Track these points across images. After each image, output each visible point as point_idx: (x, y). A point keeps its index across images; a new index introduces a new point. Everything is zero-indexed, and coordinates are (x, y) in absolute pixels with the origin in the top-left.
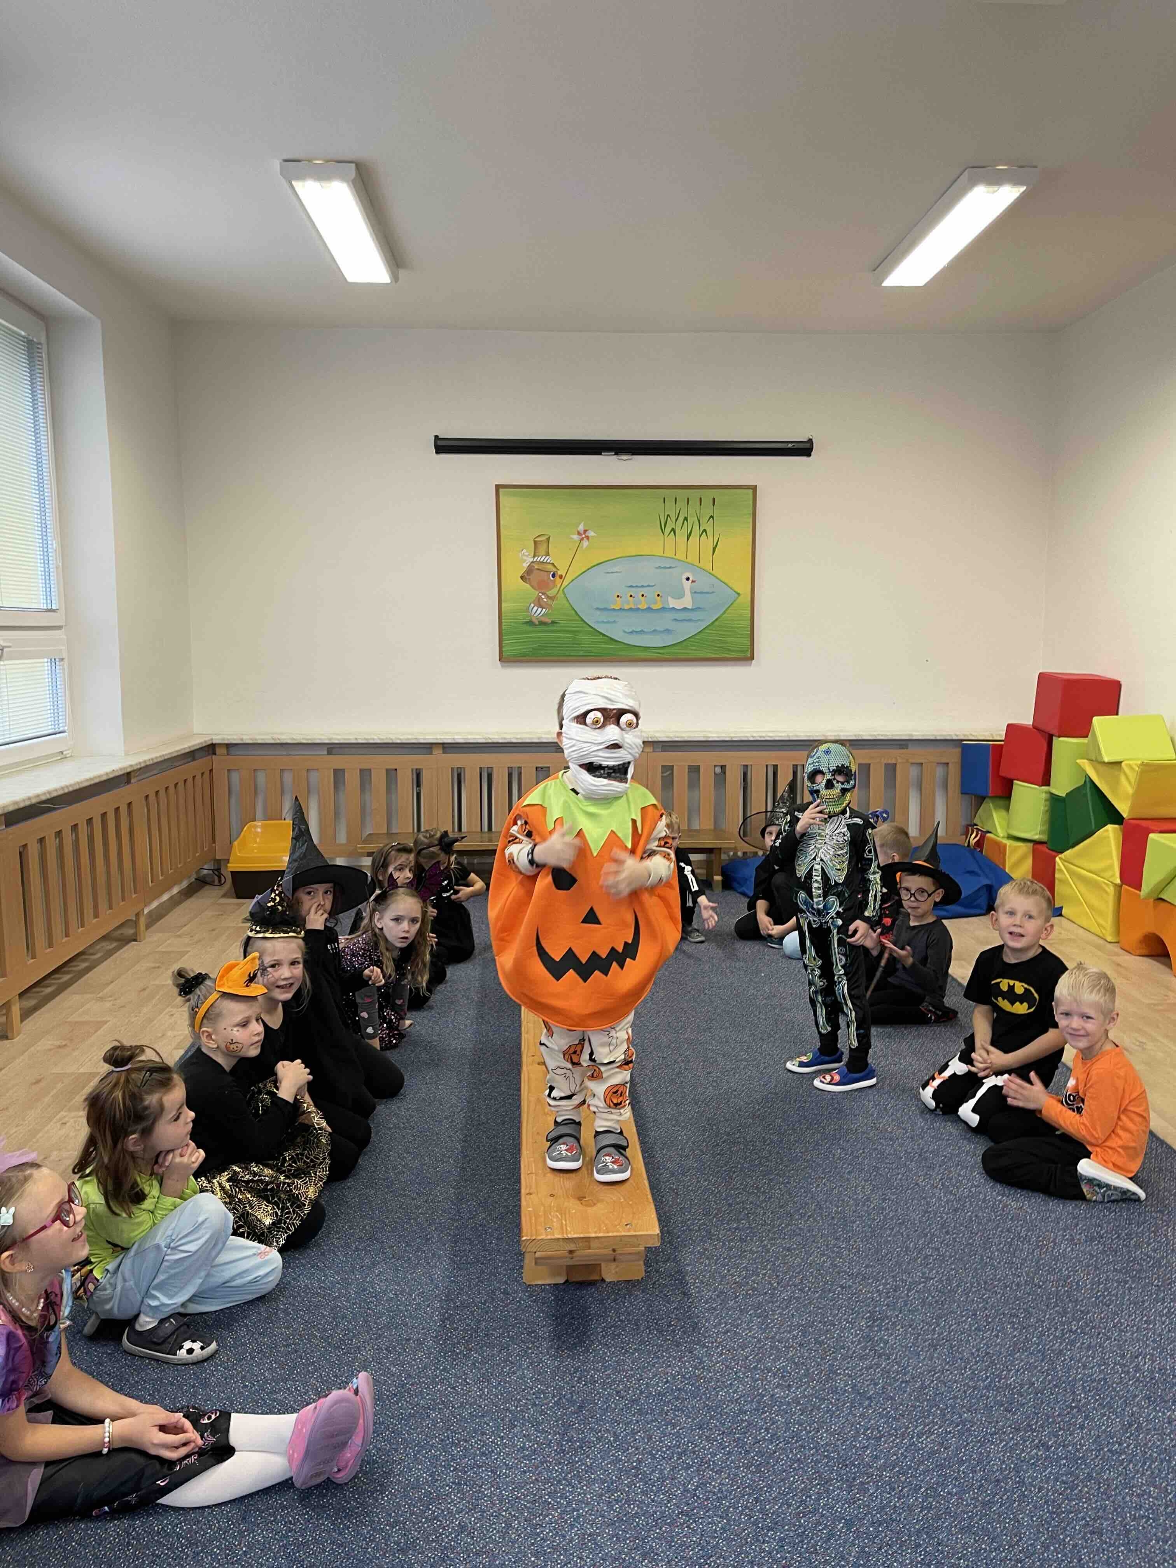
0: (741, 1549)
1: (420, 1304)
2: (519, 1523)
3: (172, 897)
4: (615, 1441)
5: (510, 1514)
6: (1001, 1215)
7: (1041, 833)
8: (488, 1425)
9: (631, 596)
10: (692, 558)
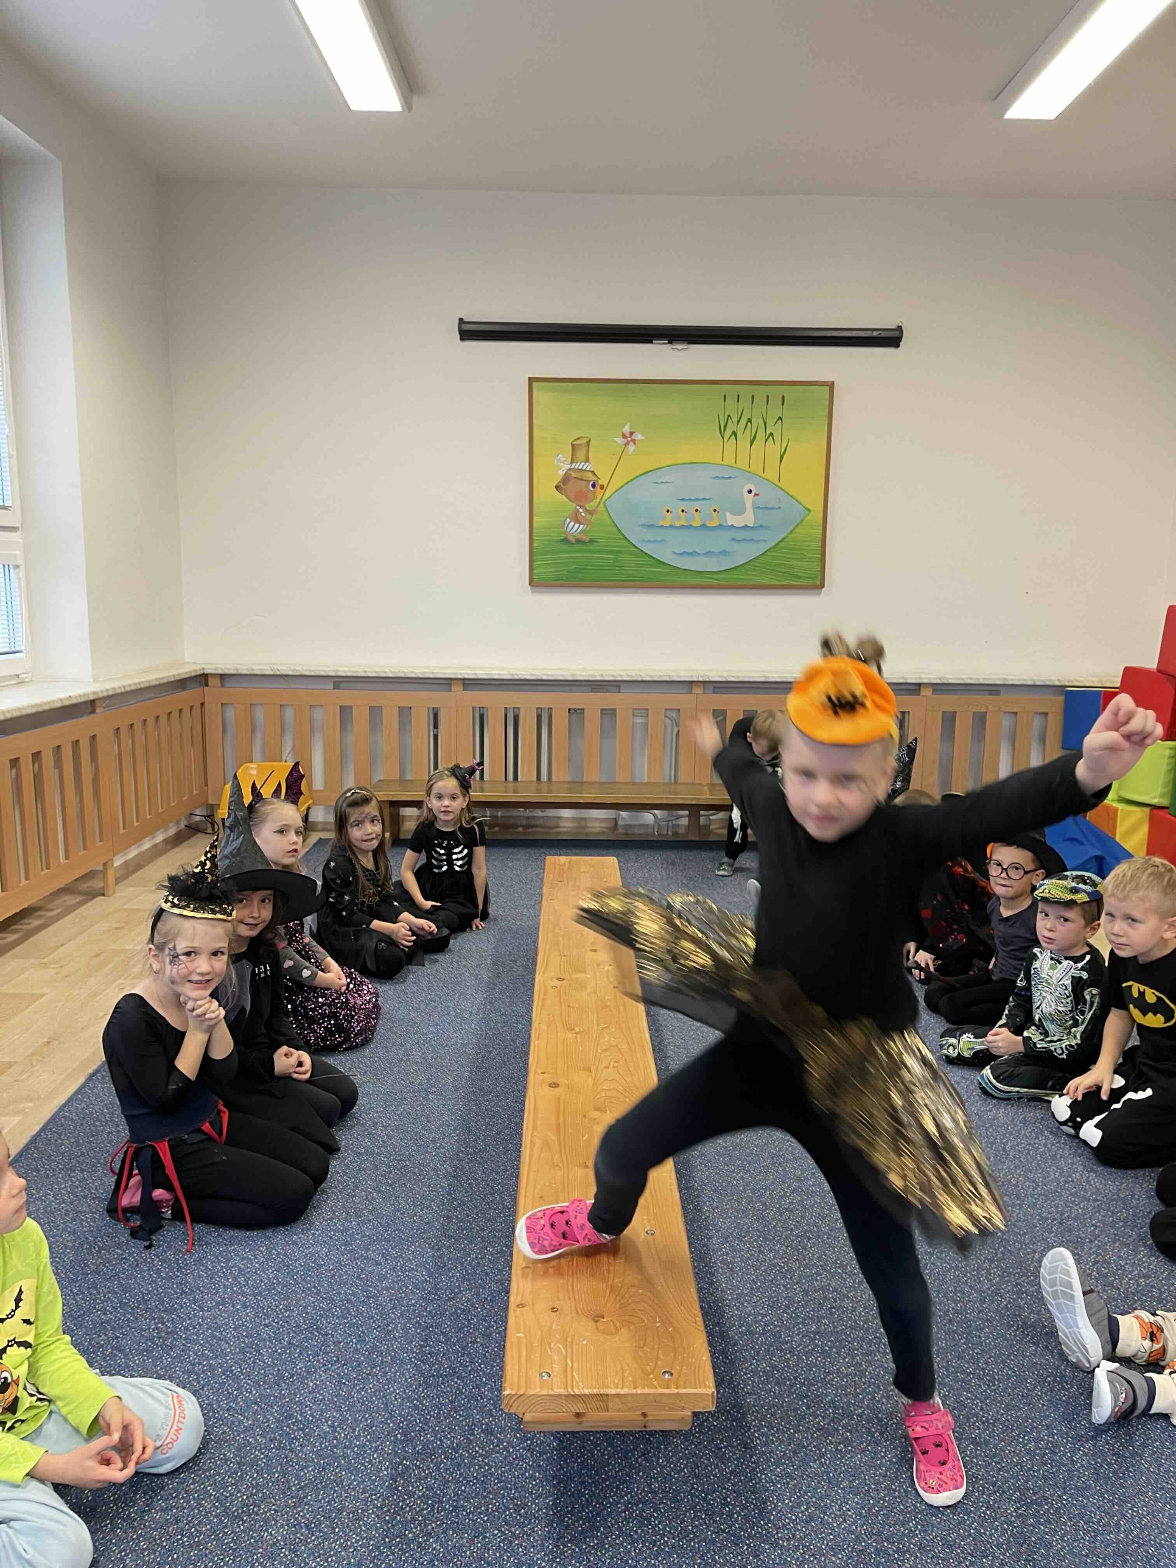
1: (364, 1445)
3: (155, 846)
7: (1162, 796)
9: (683, 511)
10: (756, 467)
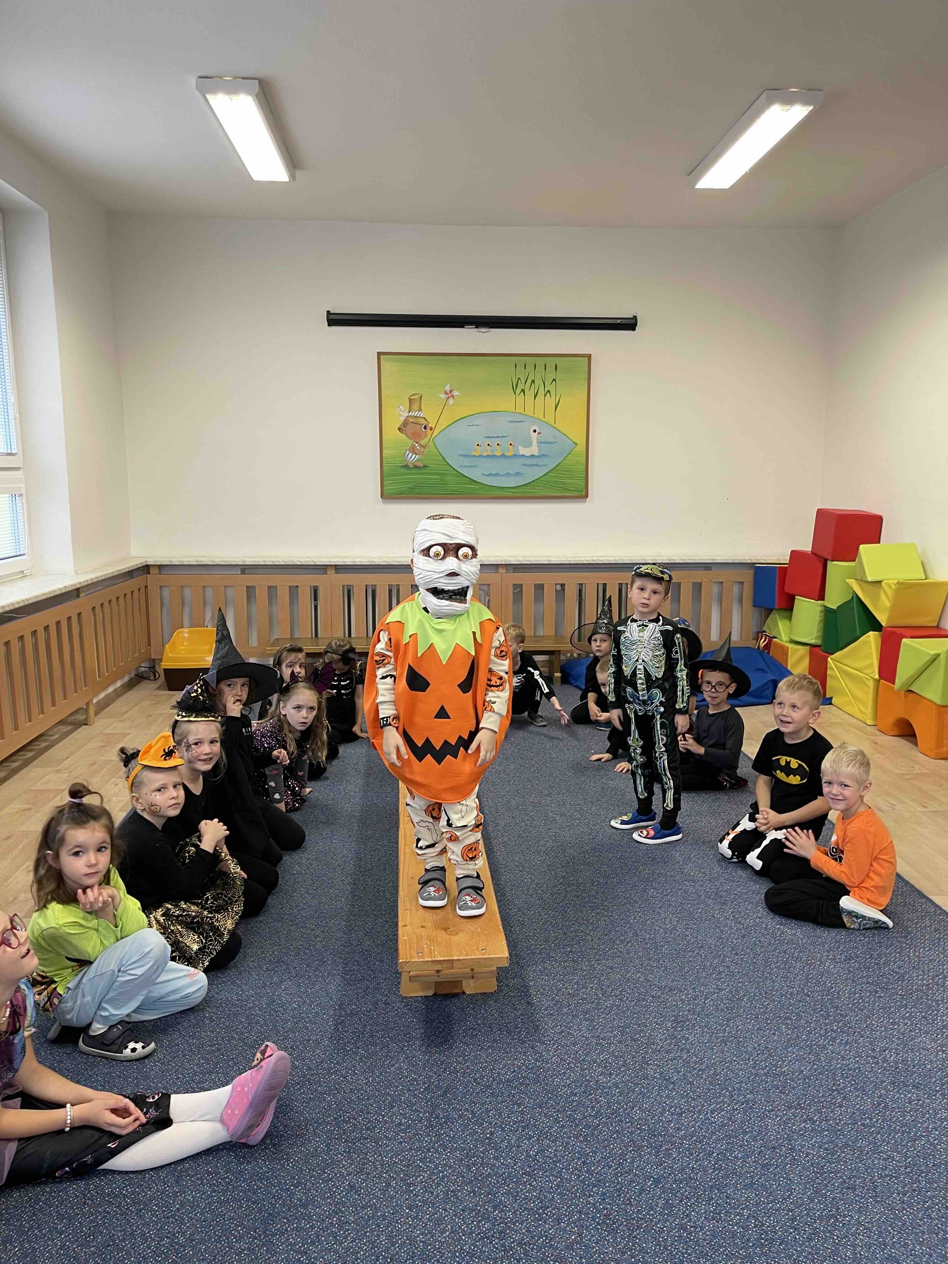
0: (572, 1202)
1: (317, 1012)
2: (396, 1183)
4: (472, 1118)
5: (389, 1175)
6: (779, 940)
7: (816, 638)
8: (372, 1106)
9: (489, 445)
10: (539, 414)
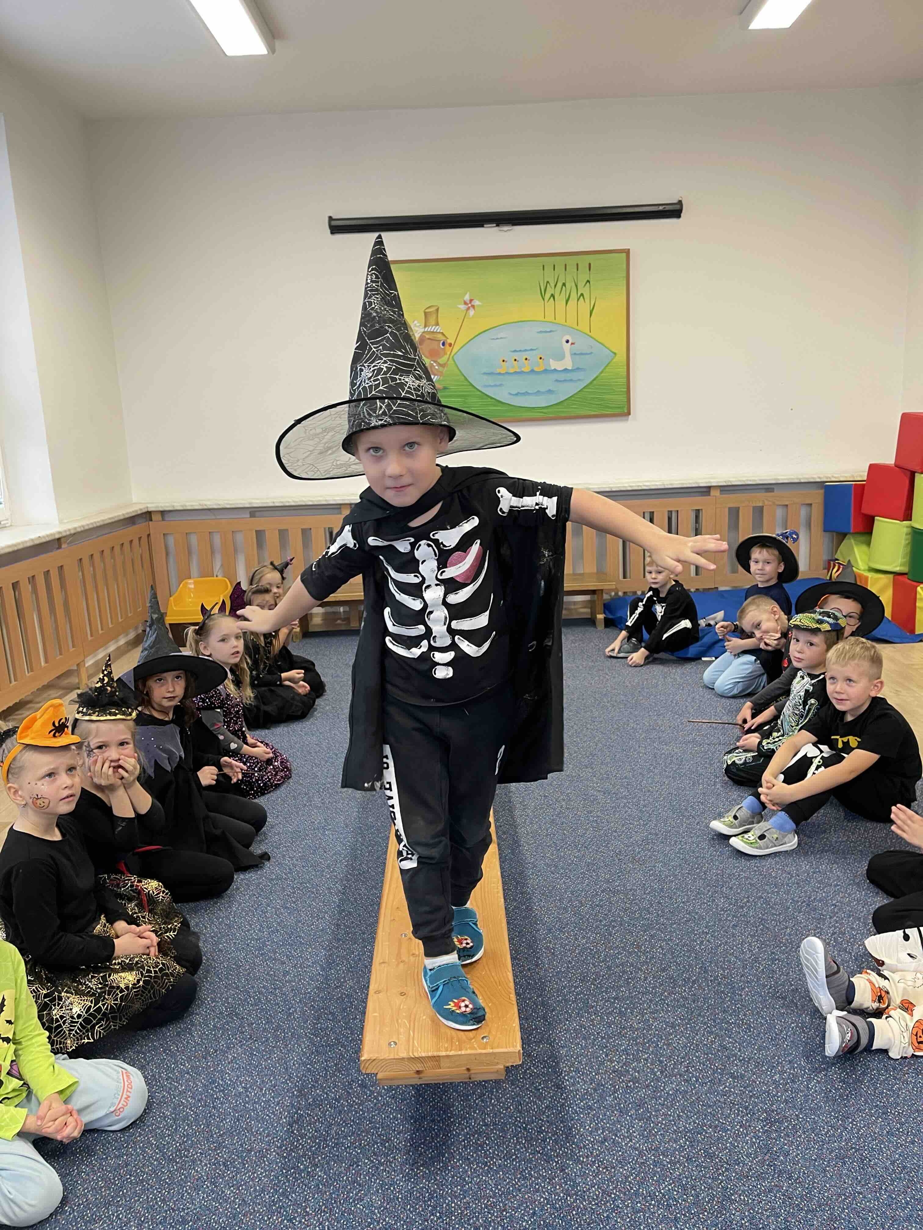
7: (901, 565)
9: (515, 360)
10: (571, 321)
